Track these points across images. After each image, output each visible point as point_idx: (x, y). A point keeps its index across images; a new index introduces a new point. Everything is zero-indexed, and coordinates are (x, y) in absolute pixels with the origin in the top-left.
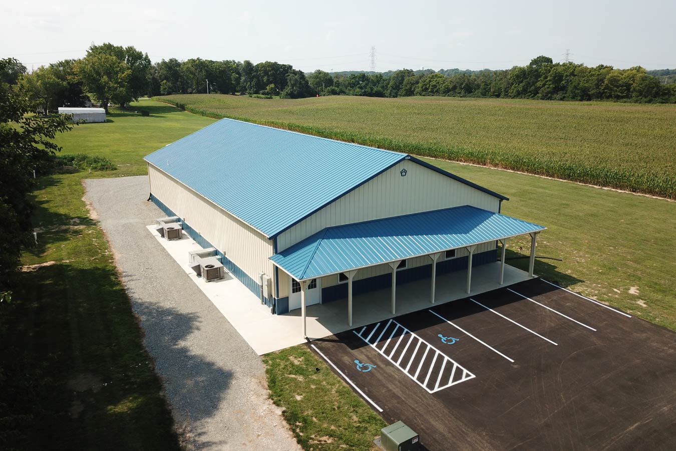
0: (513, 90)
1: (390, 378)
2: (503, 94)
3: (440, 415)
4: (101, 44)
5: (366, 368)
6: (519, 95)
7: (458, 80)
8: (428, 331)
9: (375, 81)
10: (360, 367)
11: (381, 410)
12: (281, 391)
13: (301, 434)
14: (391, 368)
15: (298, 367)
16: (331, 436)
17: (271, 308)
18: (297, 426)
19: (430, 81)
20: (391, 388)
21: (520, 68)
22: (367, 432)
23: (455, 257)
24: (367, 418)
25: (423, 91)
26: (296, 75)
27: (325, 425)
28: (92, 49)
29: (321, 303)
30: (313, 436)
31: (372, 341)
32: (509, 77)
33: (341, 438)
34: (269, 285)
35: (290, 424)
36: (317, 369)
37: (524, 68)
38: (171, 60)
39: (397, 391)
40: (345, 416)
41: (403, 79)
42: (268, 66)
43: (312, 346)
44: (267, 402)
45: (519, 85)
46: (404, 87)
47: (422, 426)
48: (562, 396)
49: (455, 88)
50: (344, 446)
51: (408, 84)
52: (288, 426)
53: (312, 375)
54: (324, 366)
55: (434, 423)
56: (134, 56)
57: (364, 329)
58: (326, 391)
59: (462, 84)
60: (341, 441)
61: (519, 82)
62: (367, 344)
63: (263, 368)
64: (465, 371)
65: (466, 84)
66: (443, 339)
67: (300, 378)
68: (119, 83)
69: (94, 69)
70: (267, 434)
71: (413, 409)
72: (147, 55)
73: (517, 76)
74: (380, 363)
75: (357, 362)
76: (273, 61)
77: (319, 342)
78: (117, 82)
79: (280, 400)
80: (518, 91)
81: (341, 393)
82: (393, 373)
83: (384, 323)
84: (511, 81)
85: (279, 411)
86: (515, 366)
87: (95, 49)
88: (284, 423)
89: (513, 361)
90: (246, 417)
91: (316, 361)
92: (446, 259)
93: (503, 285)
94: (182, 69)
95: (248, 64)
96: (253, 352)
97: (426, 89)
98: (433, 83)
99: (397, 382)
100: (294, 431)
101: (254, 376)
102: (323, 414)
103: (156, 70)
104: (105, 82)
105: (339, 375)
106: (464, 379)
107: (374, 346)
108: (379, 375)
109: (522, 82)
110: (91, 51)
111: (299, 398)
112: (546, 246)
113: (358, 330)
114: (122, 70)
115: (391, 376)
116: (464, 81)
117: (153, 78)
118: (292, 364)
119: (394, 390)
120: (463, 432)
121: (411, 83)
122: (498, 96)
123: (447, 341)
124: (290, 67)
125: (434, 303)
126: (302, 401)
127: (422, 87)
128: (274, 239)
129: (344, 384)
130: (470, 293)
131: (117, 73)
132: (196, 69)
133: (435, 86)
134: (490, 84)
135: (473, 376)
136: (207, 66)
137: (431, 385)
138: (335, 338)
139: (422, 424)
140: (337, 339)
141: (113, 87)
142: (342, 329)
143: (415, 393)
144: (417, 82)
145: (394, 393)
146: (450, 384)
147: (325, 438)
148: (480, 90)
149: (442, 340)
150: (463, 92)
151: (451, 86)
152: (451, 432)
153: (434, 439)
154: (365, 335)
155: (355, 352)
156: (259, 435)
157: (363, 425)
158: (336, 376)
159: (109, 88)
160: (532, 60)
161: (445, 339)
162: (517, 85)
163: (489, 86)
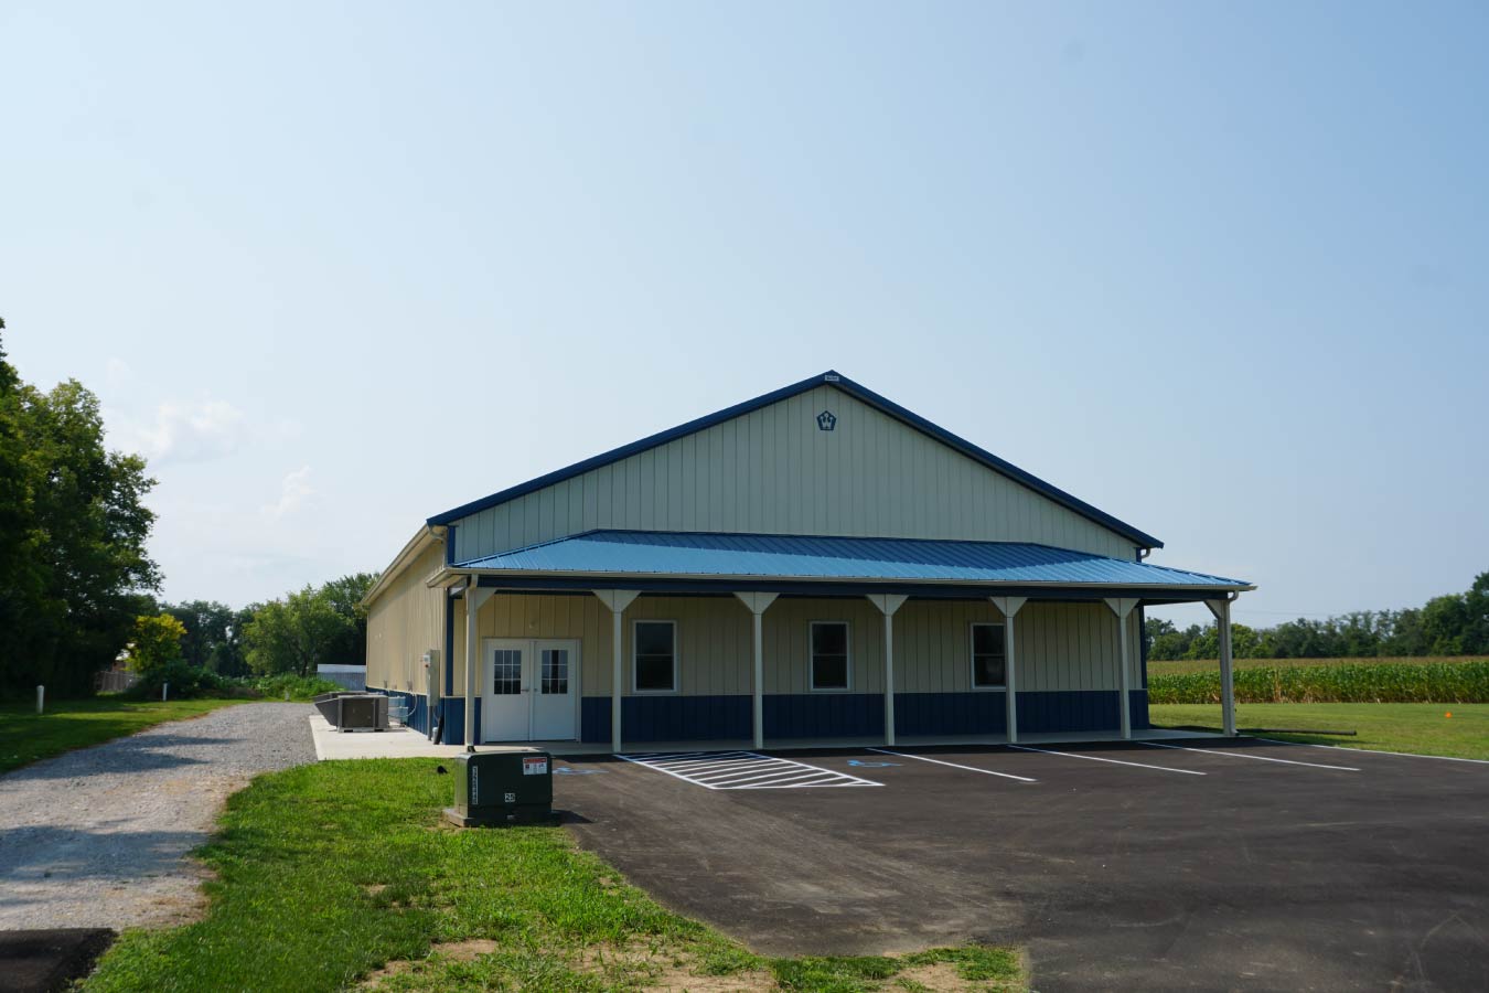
1: (625, 779)
8: (828, 758)
17: (435, 730)
29: (579, 739)
32: (1423, 623)
37: (1458, 598)
45: (1451, 639)
51: (1162, 651)
59: (1300, 645)
61: (1451, 632)
64: (861, 781)
65: (1309, 644)
66: (857, 764)
73: (1444, 618)
82: (641, 777)
84: (1428, 632)
89: (1031, 780)
92: (974, 689)
99: (637, 782)
108: (597, 777)
109: (1458, 632)
115: (632, 778)
116: (1305, 638)
121: (1168, 649)
128: (446, 531)
130: (1014, 738)
134: (1374, 640)
135: (877, 785)
146: (793, 786)
149: (851, 764)
160: (1477, 577)
161: (861, 763)
162: (1445, 641)
163: (1373, 647)
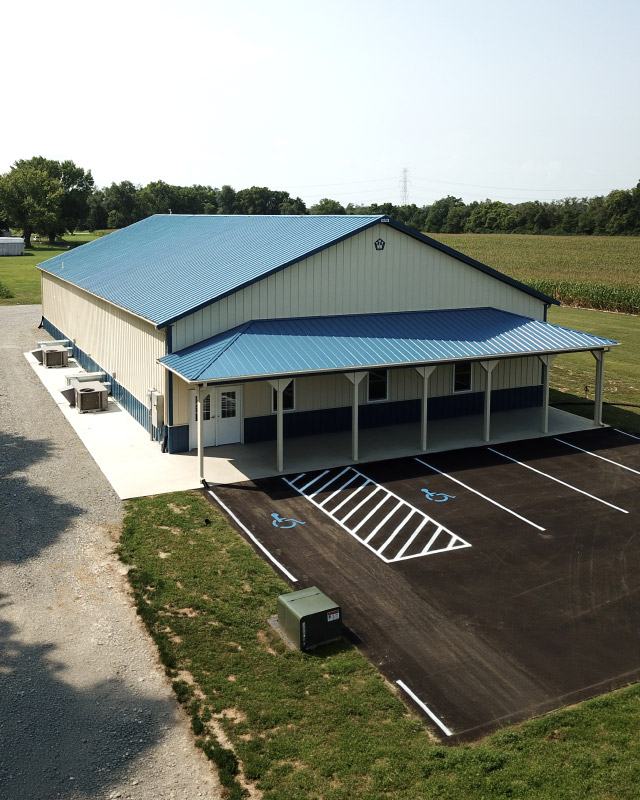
0: (613, 222)
1: (325, 540)
2: (597, 229)
3: (395, 593)
4: (30, 158)
5: (289, 524)
6: (621, 230)
7: (528, 211)
8: (407, 484)
9: (407, 213)
10: (277, 522)
11: (294, 580)
12: (139, 544)
13: (148, 602)
14: (329, 526)
15: (177, 516)
16: (197, 608)
17: (162, 442)
18: (145, 592)
19: (487, 213)
20: (321, 552)
21: (623, 192)
22: (262, 608)
23: (471, 391)
24: (267, 590)
25: (476, 226)
26: (292, 204)
27: (194, 594)
28: (17, 164)
29: (243, 442)
30: (167, 606)
31: (308, 492)
32: (606, 205)
33: (213, 613)
34: (159, 407)
35: (135, 588)
36: (207, 521)
37: (628, 192)
38: (124, 184)
39: (330, 556)
40: (231, 584)
41: (447, 211)
42: (255, 193)
43: (211, 492)
44: (110, 558)
45: (621, 216)
46: (449, 221)
47: (359, 606)
48: (623, 581)
49: (523, 222)
50: (215, 624)
51: (454, 216)
52: (131, 590)
53: (195, 528)
54: (220, 519)
55: (381, 603)
56: (72, 173)
57: (300, 477)
58: (211, 550)
59: (535, 216)
60: (212, 617)
61: (621, 212)
62: (300, 494)
63: (121, 514)
64: (455, 538)
65: (540, 216)
66: (429, 495)
67: (176, 531)
68: (47, 206)
69: (17, 188)
70: (92, 597)
71: (350, 581)
72: (90, 174)
73: (618, 203)
74: (312, 519)
75: (275, 515)
76: (262, 186)
77: (223, 489)
78: (45, 206)
79: (131, 556)
80: (620, 226)
81: (234, 554)
82: (330, 534)
83: (334, 471)
84: (609, 211)
85: (124, 570)
86: (546, 537)
87: (22, 164)
88: (127, 586)
89: (543, 529)
90: (68, 573)
91: (210, 510)
92: (454, 393)
93: (547, 433)
94: (138, 195)
95: (228, 190)
96: (115, 494)
97: (482, 224)
98: (491, 215)
99: (334, 546)
100: (137, 596)
101: (104, 525)
102: (194, 578)
103: (103, 196)
104: (28, 204)
105: (240, 530)
106: (450, 547)
107: (309, 498)
108: (306, 535)
109: (625, 212)
110: (16, 167)
111: (163, 555)
112: (631, 392)
113: (290, 477)
114: (53, 189)
115: (326, 536)
117: (99, 207)
118: (170, 512)
119: (325, 555)
120: (430, 618)
121: (458, 215)
122: (590, 232)
123: (435, 497)
124: (286, 195)
125: (425, 450)
126: (167, 560)
127: (475, 222)
128: (166, 329)
129: (245, 543)
130: (488, 440)
131: (46, 193)
132: (157, 197)
133: (494, 220)
134: (577, 215)
135: (467, 545)
136: (172, 192)
137: (390, 552)
138: (252, 485)
139: (360, 603)
140: (255, 486)
141: (39, 211)
142: (265, 473)
143: (359, 561)
144: (468, 215)
145: (324, 559)
146: (425, 552)
147: (186, 610)
148: (562, 225)
149: (427, 496)
150: (536, 229)
151: (518, 220)
152: (409, 616)
153: (374, 624)
154: (300, 484)
155: (277, 504)
156: (78, 598)
157: (258, 597)
158: (235, 532)
159: (34, 212)
161: (431, 494)
162: (618, 217)
163: (576, 219)
